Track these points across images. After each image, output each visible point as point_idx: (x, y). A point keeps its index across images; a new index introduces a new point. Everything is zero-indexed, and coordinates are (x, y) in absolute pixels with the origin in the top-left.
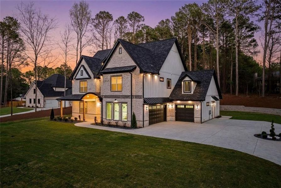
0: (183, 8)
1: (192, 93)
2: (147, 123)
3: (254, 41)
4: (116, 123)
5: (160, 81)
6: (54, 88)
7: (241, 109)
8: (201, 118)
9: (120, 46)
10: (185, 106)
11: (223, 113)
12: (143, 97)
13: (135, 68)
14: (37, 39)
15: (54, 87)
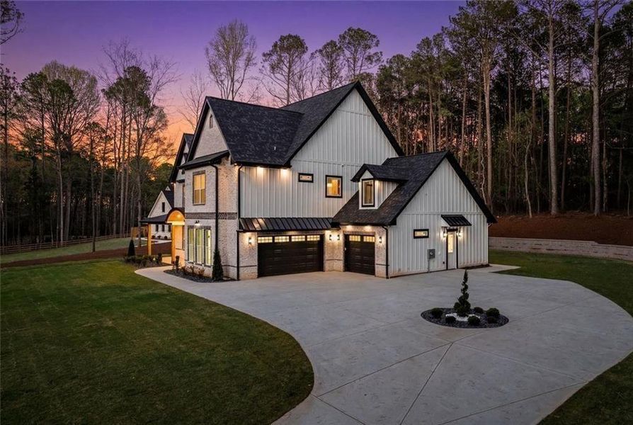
2: (254, 272)
5: (300, 181)
8: (387, 265)
10: (362, 237)
12: (239, 217)
13: (224, 156)
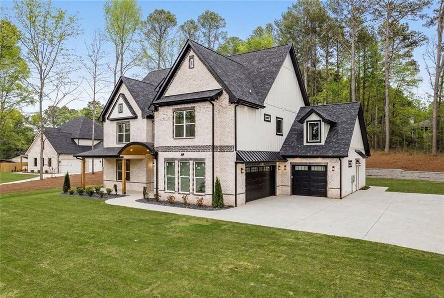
0: (295, 7)
1: (323, 143)
2: (242, 198)
3: (413, 63)
4: (183, 198)
5: (265, 120)
6: (76, 141)
7: (398, 174)
8: (341, 189)
9: (191, 53)
10: (309, 167)
11: (371, 182)
12: (236, 150)
13: (220, 94)
14: (44, 53)
15: (76, 138)
